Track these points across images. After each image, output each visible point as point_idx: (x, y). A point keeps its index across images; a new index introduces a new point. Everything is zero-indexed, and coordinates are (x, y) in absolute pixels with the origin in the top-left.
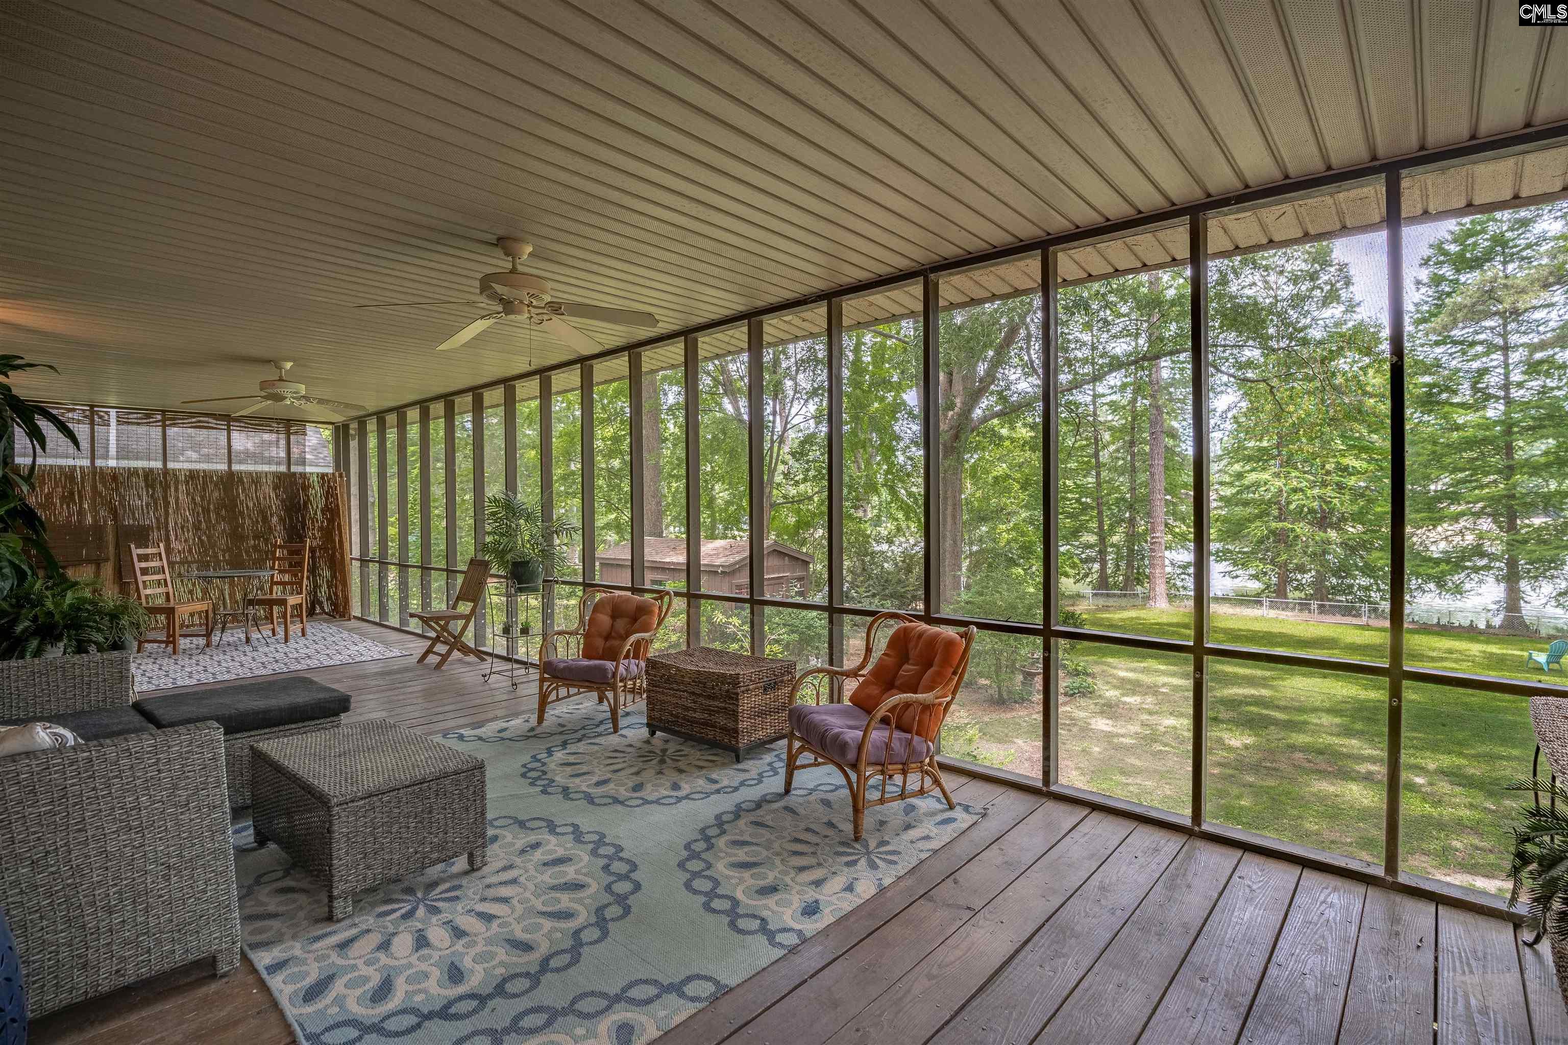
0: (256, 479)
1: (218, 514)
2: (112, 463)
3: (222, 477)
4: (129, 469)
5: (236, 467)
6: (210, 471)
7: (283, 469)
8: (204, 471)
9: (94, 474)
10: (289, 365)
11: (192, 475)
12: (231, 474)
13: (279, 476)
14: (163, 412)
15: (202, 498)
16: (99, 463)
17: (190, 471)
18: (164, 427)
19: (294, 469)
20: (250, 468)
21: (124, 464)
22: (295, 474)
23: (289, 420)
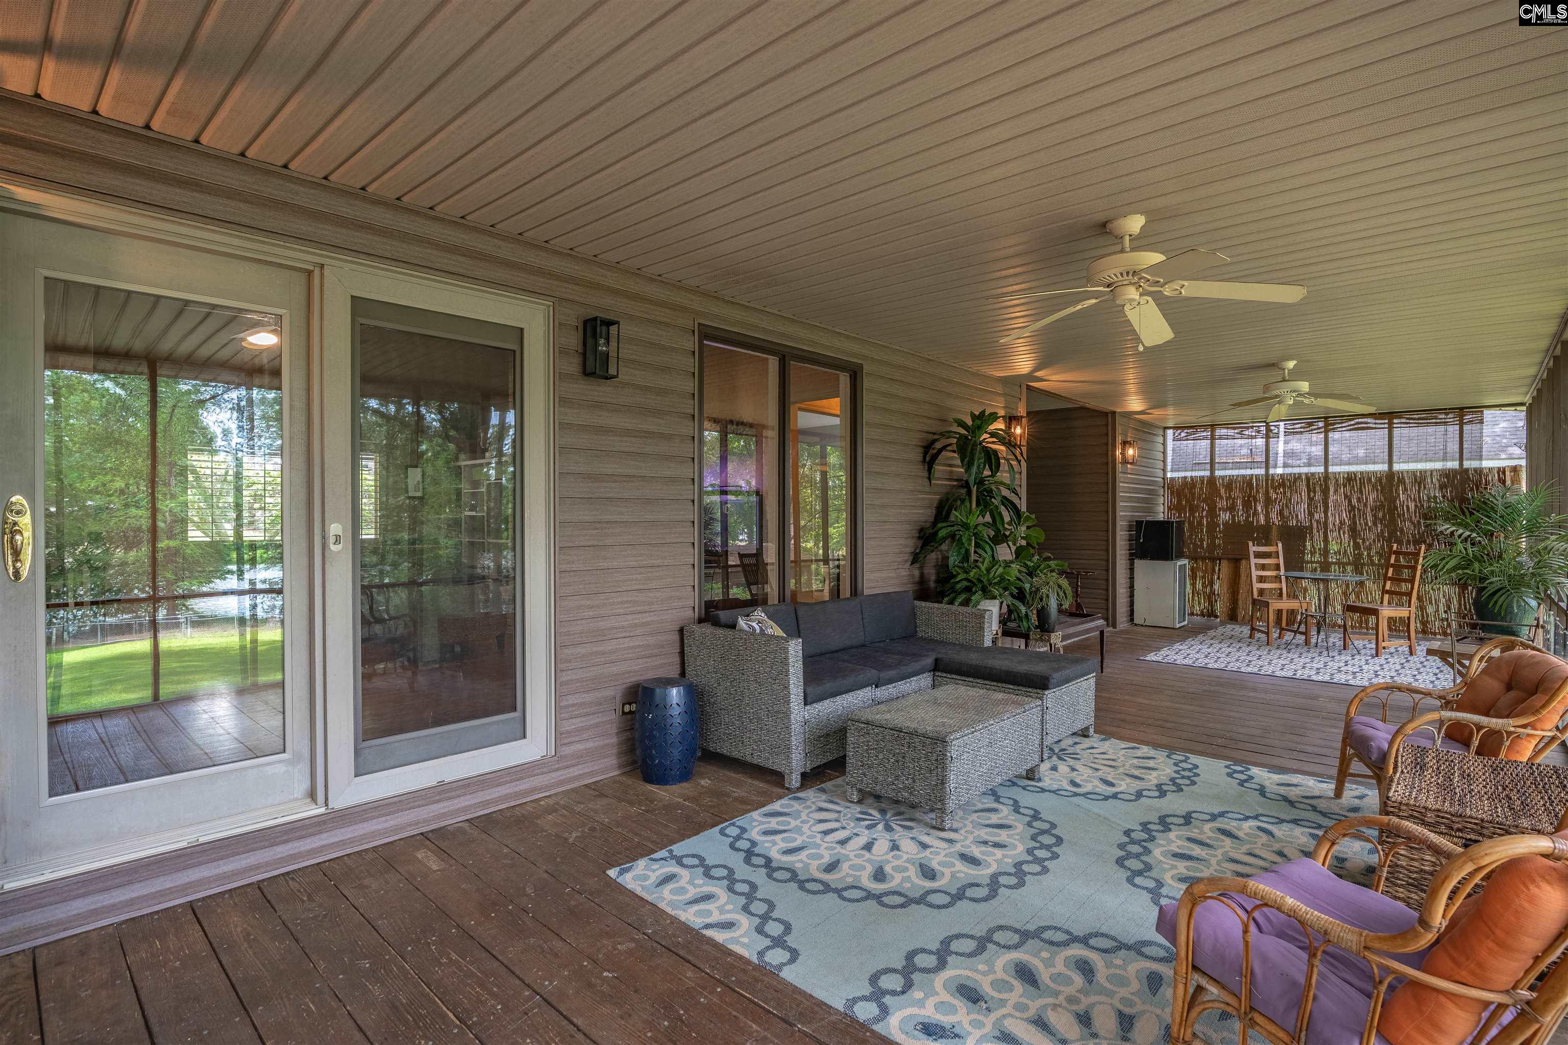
0: (1419, 479)
1: (1374, 516)
2: (1280, 471)
3: (1380, 480)
4: (1295, 474)
5: (1396, 467)
6: (1368, 473)
7: (1453, 465)
8: (1362, 473)
9: (1267, 480)
10: (1291, 364)
11: (1350, 478)
12: (1391, 474)
13: (1447, 474)
14: (1326, 418)
15: (1359, 500)
16: (1271, 471)
17: (1348, 473)
18: (1326, 432)
19: (1467, 464)
20: (1412, 466)
21: (1289, 470)
22: (1467, 470)
23: (1461, 409)
